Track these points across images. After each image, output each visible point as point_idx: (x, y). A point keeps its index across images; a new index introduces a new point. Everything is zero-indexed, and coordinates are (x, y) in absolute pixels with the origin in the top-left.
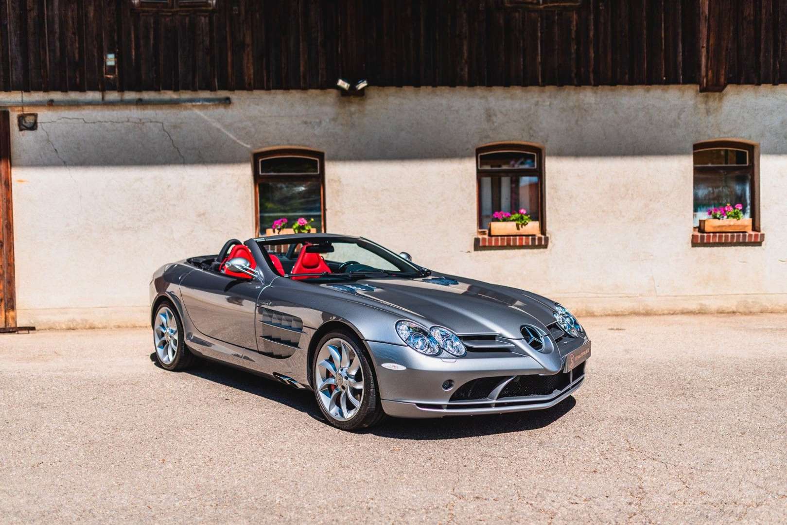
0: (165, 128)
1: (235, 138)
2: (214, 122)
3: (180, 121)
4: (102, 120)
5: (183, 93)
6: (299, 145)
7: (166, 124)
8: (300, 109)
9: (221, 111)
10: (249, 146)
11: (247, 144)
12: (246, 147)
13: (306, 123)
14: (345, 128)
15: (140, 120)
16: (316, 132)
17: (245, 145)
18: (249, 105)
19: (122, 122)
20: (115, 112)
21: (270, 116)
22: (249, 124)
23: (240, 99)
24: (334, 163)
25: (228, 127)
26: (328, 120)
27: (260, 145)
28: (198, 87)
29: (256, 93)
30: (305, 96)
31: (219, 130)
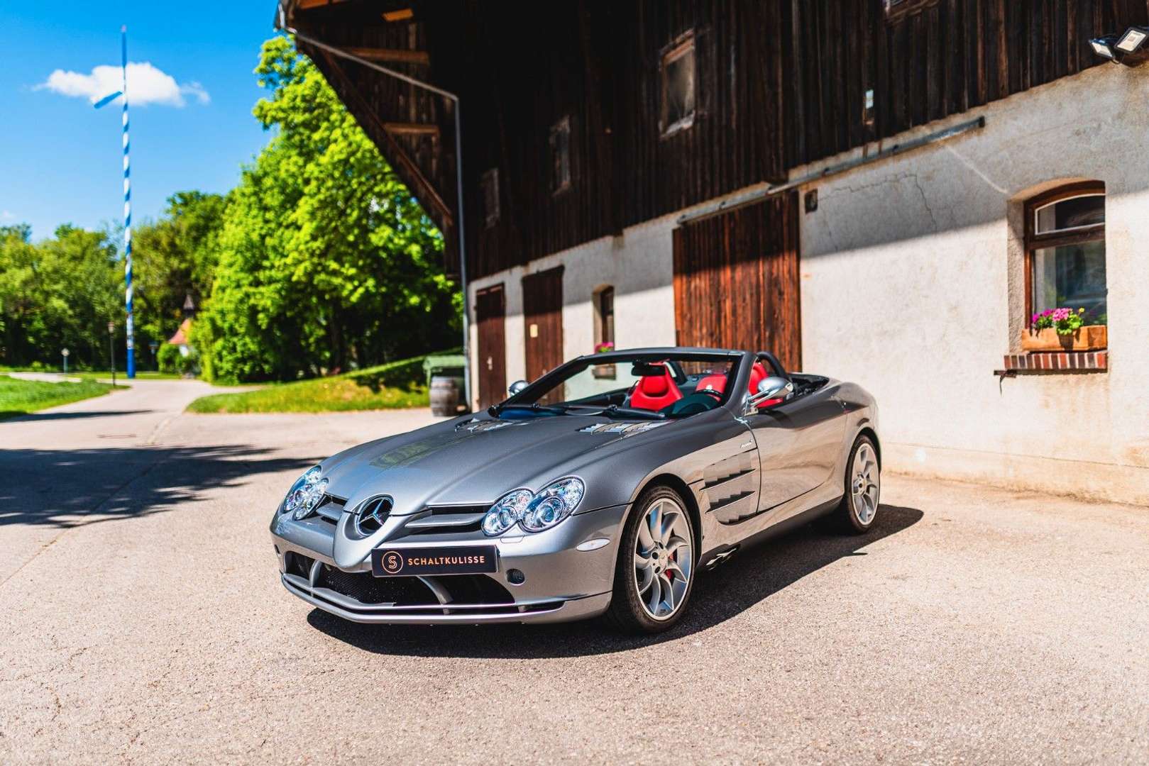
0: (919, 183)
1: (989, 182)
2: (966, 161)
3: (931, 168)
4: (865, 185)
5: (935, 124)
6: (1069, 177)
7: (920, 175)
8: (1070, 109)
9: (974, 140)
10: (1005, 191)
11: (1003, 188)
12: (1001, 193)
13: (1078, 133)
14: (1138, 127)
15: (896, 176)
16: (1093, 148)
17: (1001, 190)
18: (1005, 123)
19: (881, 183)
20: (875, 171)
21: (1032, 134)
22: (1006, 153)
23: (996, 115)
24: (1120, 200)
25: (981, 164)
26: (1110, 120)
27: (1018, 186)
28: (946, 113)
29: (1016, 97)
30: (1078, 83)
31: (972, 172)
